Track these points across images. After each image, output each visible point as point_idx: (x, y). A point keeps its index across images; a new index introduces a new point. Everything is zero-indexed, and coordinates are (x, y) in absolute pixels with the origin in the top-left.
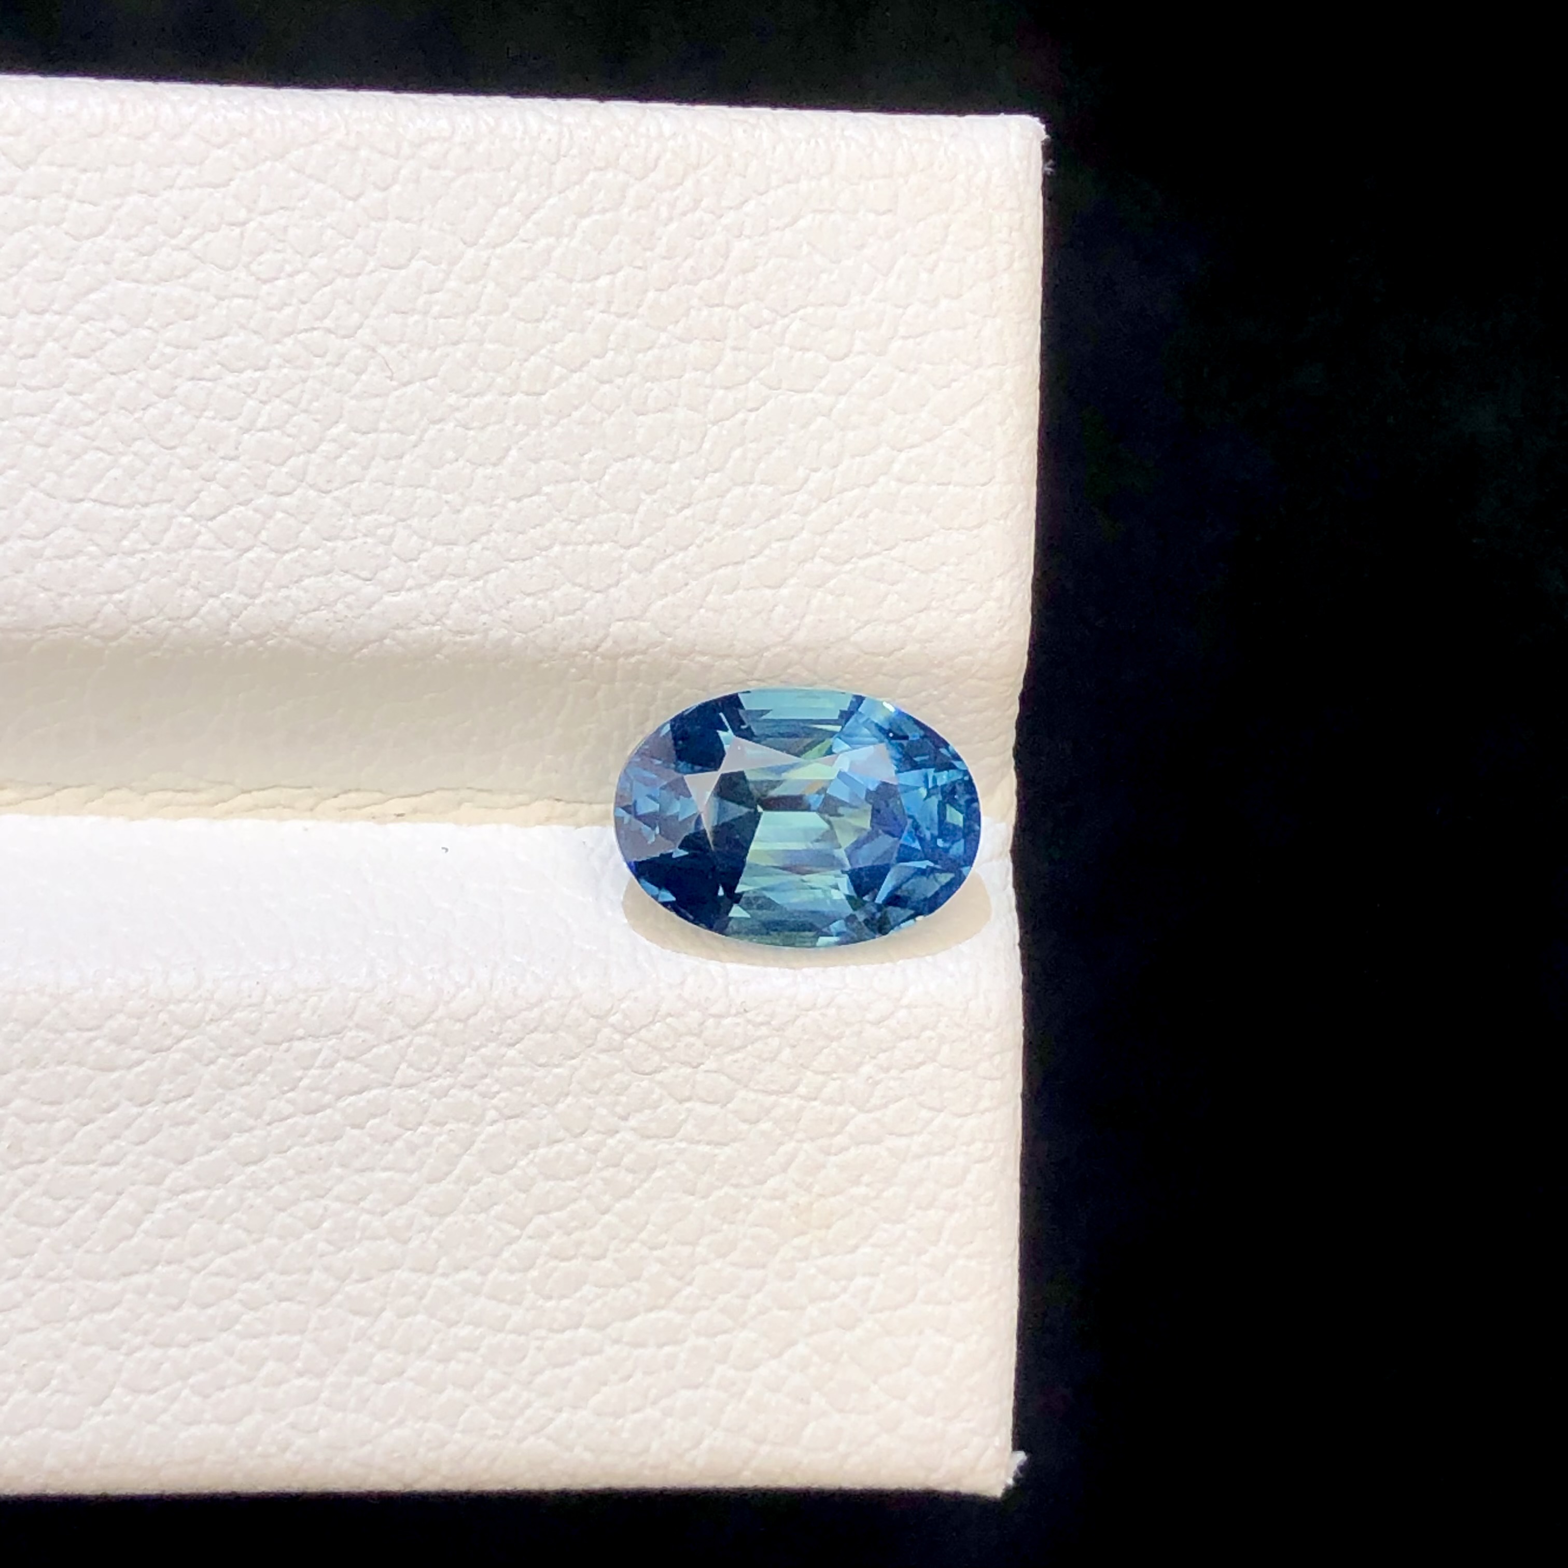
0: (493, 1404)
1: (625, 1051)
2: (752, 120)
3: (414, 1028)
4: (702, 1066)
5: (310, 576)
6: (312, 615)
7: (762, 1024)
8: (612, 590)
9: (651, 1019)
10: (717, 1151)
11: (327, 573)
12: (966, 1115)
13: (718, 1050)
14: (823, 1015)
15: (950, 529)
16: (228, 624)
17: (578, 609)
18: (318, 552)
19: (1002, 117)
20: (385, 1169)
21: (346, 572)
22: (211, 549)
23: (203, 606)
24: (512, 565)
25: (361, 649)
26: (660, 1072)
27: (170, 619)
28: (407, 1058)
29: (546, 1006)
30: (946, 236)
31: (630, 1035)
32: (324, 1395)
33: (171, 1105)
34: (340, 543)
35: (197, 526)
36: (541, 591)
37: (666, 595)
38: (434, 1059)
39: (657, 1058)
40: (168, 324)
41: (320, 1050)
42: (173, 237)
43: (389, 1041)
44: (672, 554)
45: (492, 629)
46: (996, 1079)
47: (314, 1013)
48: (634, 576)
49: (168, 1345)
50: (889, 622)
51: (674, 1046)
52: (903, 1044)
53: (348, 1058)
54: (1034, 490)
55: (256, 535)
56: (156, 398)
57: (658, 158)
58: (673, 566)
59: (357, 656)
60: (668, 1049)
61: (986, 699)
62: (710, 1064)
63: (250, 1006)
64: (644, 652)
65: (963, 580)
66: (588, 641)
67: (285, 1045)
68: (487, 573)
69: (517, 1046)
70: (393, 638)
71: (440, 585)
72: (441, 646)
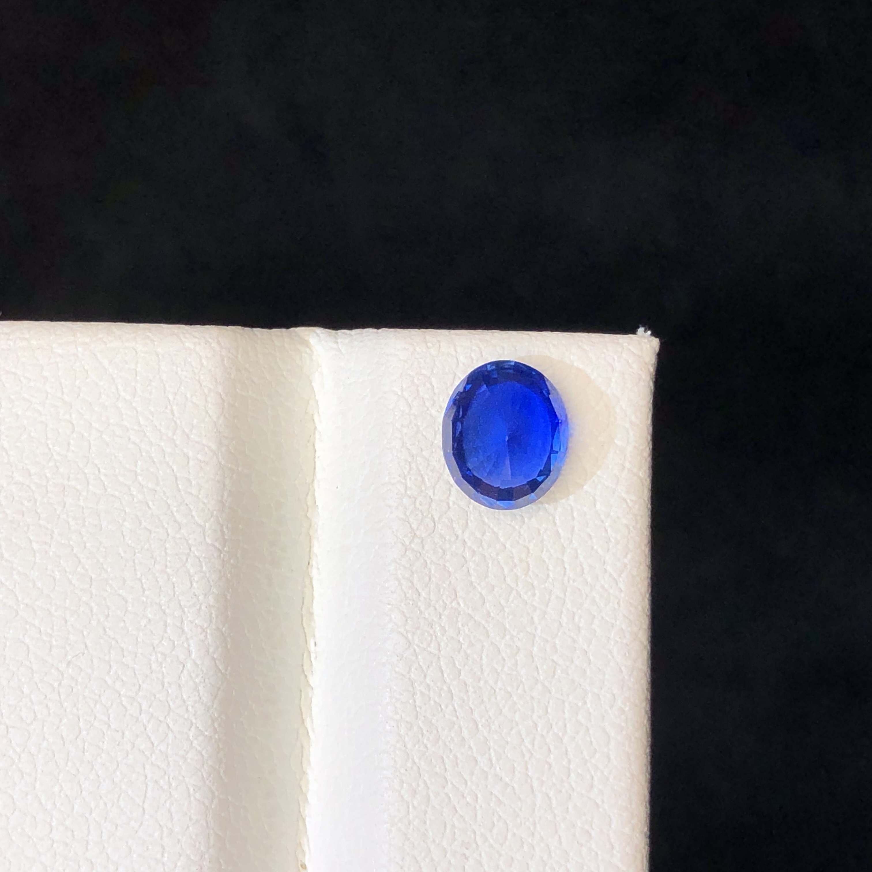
0: (602, 605)
1: (424, 535)
3: (410, 644)
4: (431, 497)
5: (182, 696)
6: (201, 694)
7: (410, 466)
8: (190, 542)
9: (407, 523)
11: (179, 686)
13: (423, 488)
14: (406, 434)
15: (159, 370)
16: (206, 736)
17: (199, 560)
18: (170, 691)
20: (481, 658)
21: (180, 677)
22: (168, 745)
23: (197, 749)
24: (177, 593)
25: (219, 669)
26: (434, 519)
27: (203, 765)
28: (425, 647)
29: (400, 576)
30: (12, 372)
31: (415, 534)
32: (596, 691)
33: (447, 766)
34: (166, 680)
35: (157, 752)
36: (190, 578)
37: (192, 516)
38: (426, 634)
39: (427, 520)
40: (57, 764)
41: (422, 693)
42: (14, 761)
43: (417, 656)
44: (172, 512)
45: (209, 604)
46: (440, 346)
47: (401, 694)
48: (182, 531)
49: (569, 769)
50: (207, 401)
51: (421, 511)
52: (421, 394)
53: (425, 676)
54: (142, 325)
55: (161, 721)
56: (93, 771)
58: (177, 511)
59: (223, 671)
60: (422, 514)
61: (250, 349)
62: (430, 493)
63: (398, 727)
64: (222, 526)
65: (185, 363)
66: (216, 555)
67: (418, 709)
68: (180, 605)
69: (420, 591)
70: (214, 653)
71: (186, 629)
72: (218, 629)
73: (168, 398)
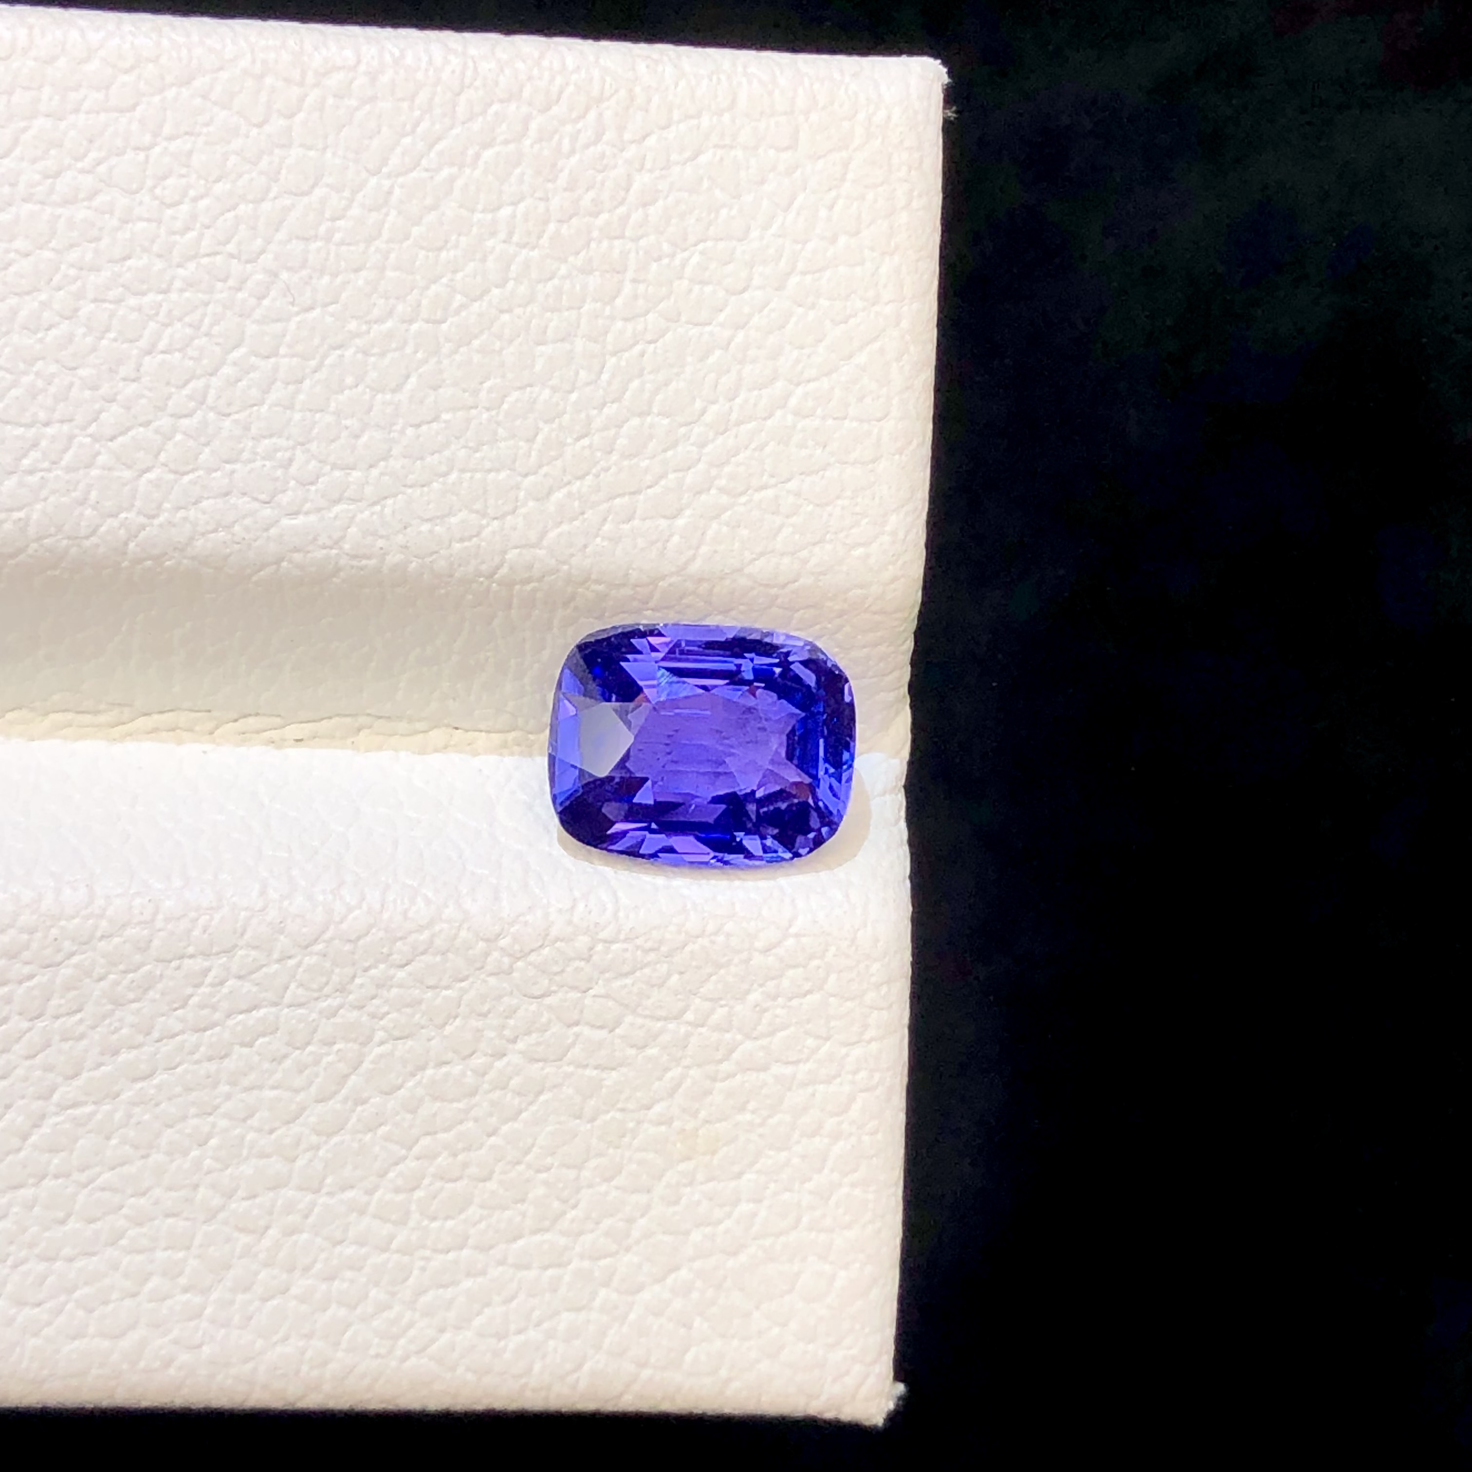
0: (375, 1323)
1: (515, 975)
2: (655, 56)
3: (307, 947)
4: (591, 991)
5: (208, 498)
6: (212, 535)
7: (652, 950)
8: (509, 518)
9: (540, 944)
10: (604, 1075)
11: (227, 494)
12: (853, 1044)
13: (607, 975)
14: (713, 942)
15: (846, 463)
16: (126, 544)
17: (475, 536)
18: (219, 474)
19: (904, 59)
20: (274, 1088)
21: (244, 494)
22: (110, 469)
23: (101, 526)
24: (410, 491)
25: (259, 571)
26: (548, 996)
27: (69, 538)
28: (298, 977)
29: (437, 928)
30: (845, 174)
31: (519, 959)
32: (208, 1311)
33: (64, 1019)
34: (237, 466)
35: (97, 446)
36: (438, 517)
37: (561, 523)
38: (324, 979)
39: (545, 983)
40: (72, 246)
41: (208, 970)
42: (77, 159)
43: (279, 961)
44: (569, 483)
45: (388, 554)
46: (882, 1009)
47: (205, 931)
48: (531, 504)
49: (51, 1259)
50: (783, 554)
51: (563, 971)
52: (790, 973)
53: (240, 977)
54: (930, 426)
55: (157, 456)
56: (57, 319)
57: (561, 93)
59: (254, 578)
60: (556, 974)
61: (879, 634)
62: (598, 989)
63: (140, 923)
64: (540, 579)
65: (857, 514)
66: (484, 567)
67: (174, 964)
68: (386, 498)
69: (406, 968)
70: (290, 561)
71: (337, 509)
72: (338, 570)
73: (789, 480)
